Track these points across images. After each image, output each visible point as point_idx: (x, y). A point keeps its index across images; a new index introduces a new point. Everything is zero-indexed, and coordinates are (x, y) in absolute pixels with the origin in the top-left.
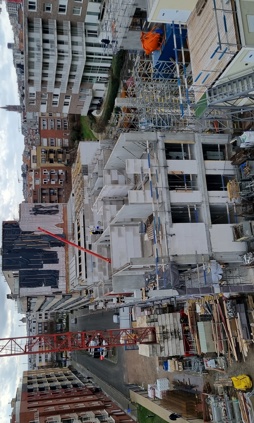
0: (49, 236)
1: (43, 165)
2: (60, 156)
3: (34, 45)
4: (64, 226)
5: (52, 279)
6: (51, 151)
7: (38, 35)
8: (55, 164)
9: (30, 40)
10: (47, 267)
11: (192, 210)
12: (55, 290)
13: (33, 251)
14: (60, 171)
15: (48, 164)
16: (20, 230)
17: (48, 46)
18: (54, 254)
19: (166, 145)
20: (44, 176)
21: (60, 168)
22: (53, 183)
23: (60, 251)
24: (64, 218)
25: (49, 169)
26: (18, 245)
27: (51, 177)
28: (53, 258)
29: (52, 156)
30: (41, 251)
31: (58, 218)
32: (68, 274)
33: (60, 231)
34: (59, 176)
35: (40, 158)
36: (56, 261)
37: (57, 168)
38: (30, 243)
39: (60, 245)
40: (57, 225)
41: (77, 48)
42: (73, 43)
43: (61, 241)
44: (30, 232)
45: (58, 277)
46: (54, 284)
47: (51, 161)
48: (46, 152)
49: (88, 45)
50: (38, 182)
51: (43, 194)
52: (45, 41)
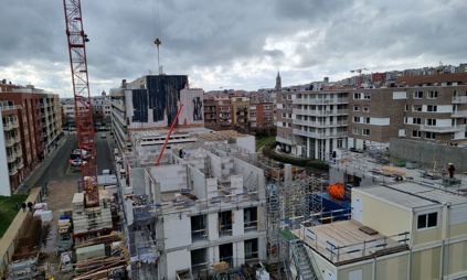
0: (176, 113)
1: (235, 107)
2: (243, 121)
3: (328, 98)
4: (185, 125)
5: (140, 117)
6: (246, 113)
7: (336, 101)
8: (236, 117)
9: (332, 95)
10: (150, 112)
11: (203, 233)
12: (131, 119)
13: (164, 101)
14: (230, 121)
15: (236, 111)
16: (181, 89)
17: (328, 109)
18: (161, 118)
19: (255, 208)
20: (225, 107)
21: (233, 121)
22: (221, 115)
23: (164, 123)
24: (192, 126)
25: (232, 112)
26: (168, 88)
27: (226, 113)
28: (158, 117)
29: (242, 114)
30: (164, 107)
31: (191, 121)
32: (145, 129)
33: (181, 122)
34: (226, 120)
35: (240, 104)
36: (155, 120)
37: (232, 118)
38: (170, 97)
39: (169, 122)
40: (185, 120)
41: (328, 132)
42: (331, 128)
43: (173, 123)
44: (179, 97)
45: (142, 121)
46: (135, 119)
47: (238, 113)
48: (245, 109)
49: (331, 141)
50: (221, 103)
51: (211, 107)
52: (332, 107)
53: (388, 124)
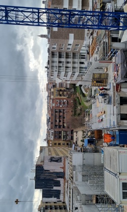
0: (57, 173)
2: (65, 93)
3: (54, 64)
4: (64, 168)
5: (57, 194)
6: (61, 90)
7: (56, 59)
8: (63, 97)
9: (53, 62)
10: (55, 188)
12: (58, 200)
13: (49, 180)
14: (65, 100)
15: (59, 97)
16: (43, 169)
17: (61, 65)
18: (59, 182)
21: (65, 99)
22: (61, 106)
23: (62, 180)
24: (64, 164)
26: (42, 177)
27: (60, 103)
28: (58, 184)
29: (61, 93)
30: (53, 180)
31: (61, 164)
32: (64, 192)
33: (62, 171)
34: (64, 103)
35: (55, 94)
36: (59, 186)
37: (63, 99)
38: (47, 176)
39: (61, 177)
40: (61, 168)
43: (62, 175)
44: (48, 171)
45: (60, 193)
46: (58, 197)
47: (60, 95)
48: (58, 91)
50: (54, 105)
51: (56, 112)
52: (60, 62)
53: (73, 34)
